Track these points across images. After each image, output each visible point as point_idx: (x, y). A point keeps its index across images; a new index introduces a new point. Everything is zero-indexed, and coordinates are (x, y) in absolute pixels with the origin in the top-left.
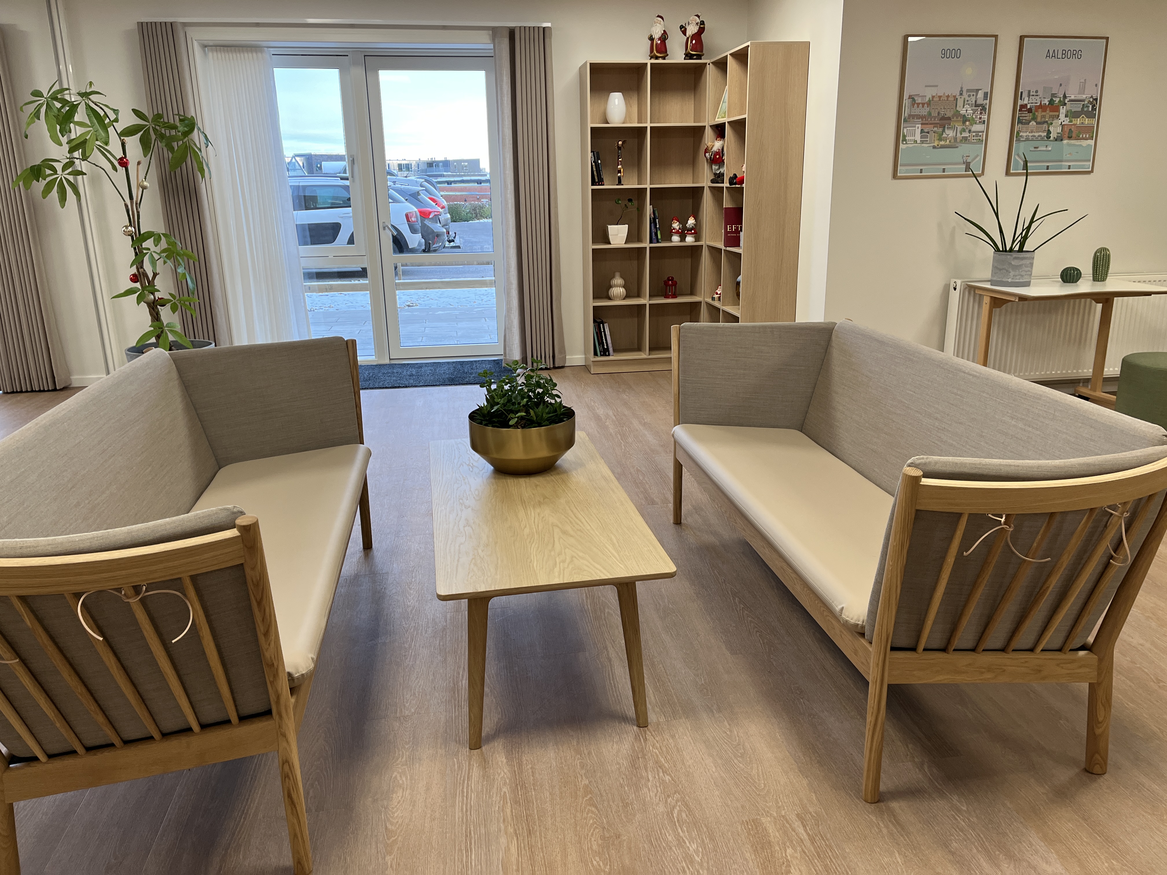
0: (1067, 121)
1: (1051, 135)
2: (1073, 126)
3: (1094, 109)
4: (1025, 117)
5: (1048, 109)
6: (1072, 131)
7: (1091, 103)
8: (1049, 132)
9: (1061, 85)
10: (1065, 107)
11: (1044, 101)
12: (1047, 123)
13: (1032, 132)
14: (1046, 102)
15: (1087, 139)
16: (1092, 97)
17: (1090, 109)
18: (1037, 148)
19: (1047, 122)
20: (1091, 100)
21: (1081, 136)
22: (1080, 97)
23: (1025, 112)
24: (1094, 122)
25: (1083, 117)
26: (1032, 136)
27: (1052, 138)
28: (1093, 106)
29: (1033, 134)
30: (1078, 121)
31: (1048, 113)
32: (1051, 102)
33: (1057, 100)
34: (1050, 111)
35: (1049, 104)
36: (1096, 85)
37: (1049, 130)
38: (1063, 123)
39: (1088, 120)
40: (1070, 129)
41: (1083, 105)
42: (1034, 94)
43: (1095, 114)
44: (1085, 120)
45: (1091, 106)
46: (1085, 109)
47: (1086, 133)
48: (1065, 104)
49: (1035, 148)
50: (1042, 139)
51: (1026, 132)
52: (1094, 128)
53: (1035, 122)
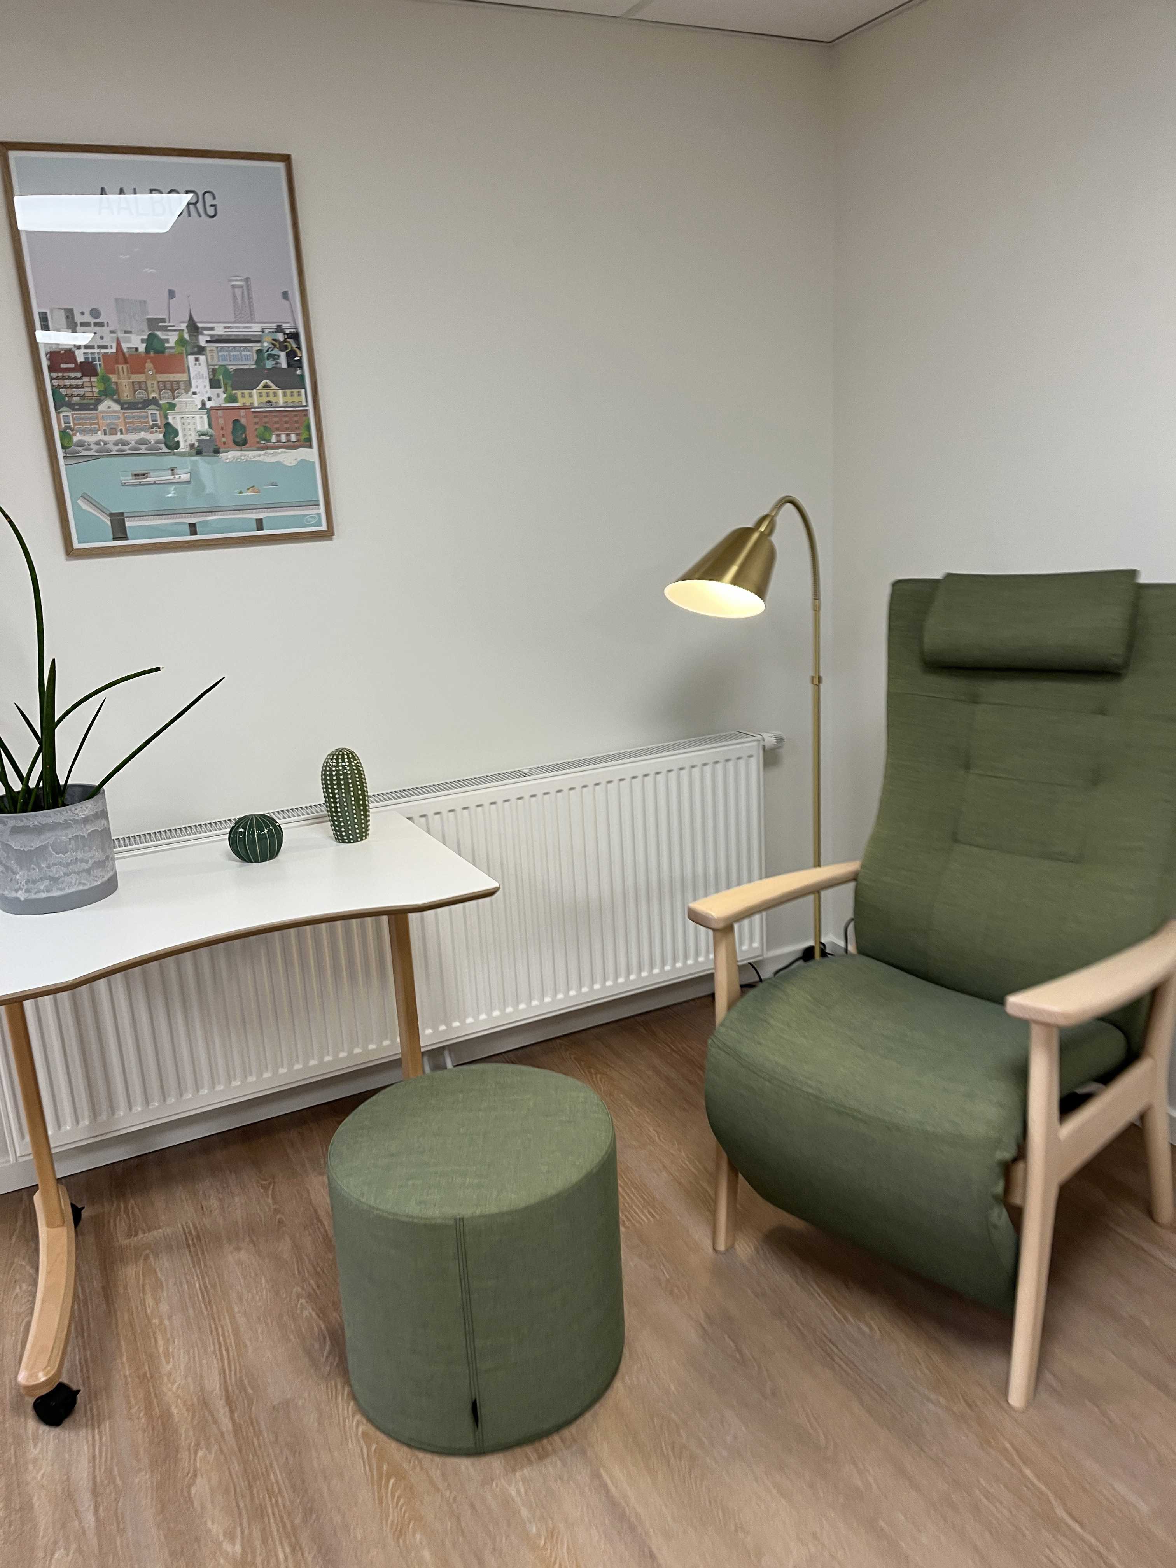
0: (218, 398)
1: (180, 438)
2: (243, 412)
3: (294, 362)
4: (77, 386)
5: (149, 365)
6: (244, 428)
7: (283, 347)
8: (170, 431)
9: (172, 294)
10: (202, 358)
11: (129, 340)
12: (158, 405)
13: (113, 431)
14: (136, 342)
15: (294, 447)
16: (279, 329)
17: (284, 365)
18: (144, 475)
19: (154, 402)
20: (280, 337)
21: (274, 439)
22: (240, 329)
23: (72, 375)
24: (304, 397)
25: (266, 386)
26: (116, 444)
27: (183, 448)
28: (291, 355)
29: (119, 436)
30: (255, 398)
31: (151, 378)
32: (152, 342)
33: (172, 339)
34: (159, 371)
35: (147, 349)
36: (285, 295)
37: (168, 425)
38: (209, 405)
39: (285, 395)
40: (236, 422)
41: (259, 352)
42: (87, 318)
43: (302, 377)
44: (275, 395)
45: (283, 355)
46: (269, 364)
47: (288, 430)
48: (201, 350)
49: (136, 475)
50: (153, 452)
51: (94, 432)
52: (306, 415)
53: (117, 401)
